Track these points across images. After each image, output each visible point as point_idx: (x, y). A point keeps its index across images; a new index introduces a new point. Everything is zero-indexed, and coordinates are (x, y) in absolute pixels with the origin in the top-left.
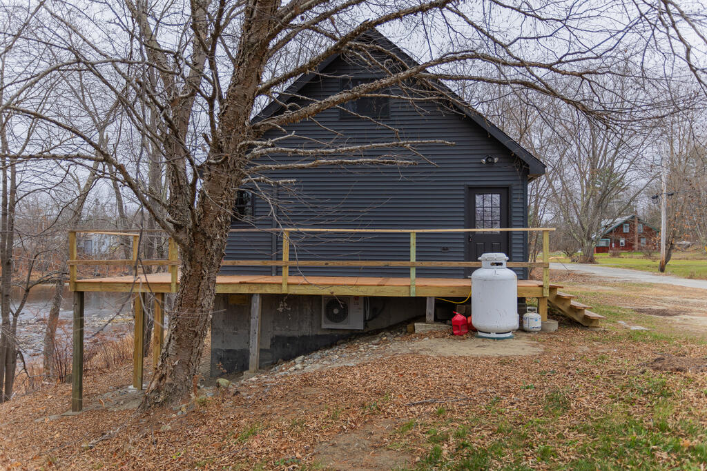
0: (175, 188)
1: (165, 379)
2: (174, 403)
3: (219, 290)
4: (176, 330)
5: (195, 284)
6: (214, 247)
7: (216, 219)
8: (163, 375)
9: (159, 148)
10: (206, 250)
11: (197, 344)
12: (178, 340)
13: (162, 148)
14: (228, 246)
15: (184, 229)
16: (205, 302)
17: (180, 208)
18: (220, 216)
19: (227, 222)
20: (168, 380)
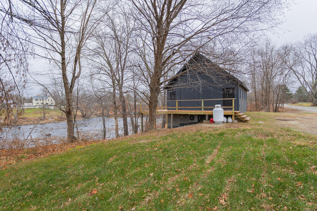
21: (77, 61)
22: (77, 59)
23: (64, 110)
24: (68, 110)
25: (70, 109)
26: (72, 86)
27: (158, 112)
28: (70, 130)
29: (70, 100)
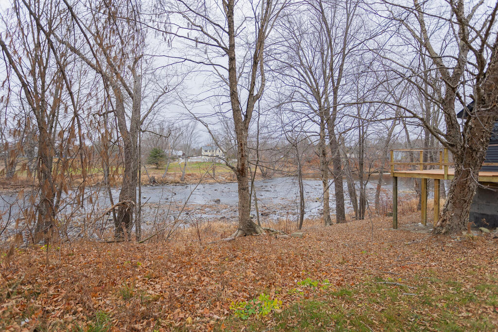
0: (449, 125)
1: (446, 222)
2: (452, 234)
3: (481, 180)
4: (452, 198)
5: (465, 175)
6: (478, 156)
7: (480, 140)
8: (445, 220)
9: (439, 107)
10: (473, 157)
11: (466, 207)
12: (453, 203)
13: (441, 106)
14: (487, 154)
15: (455, 146)
16: (471, 185)
17: (453, 136)
18: (482, 138)
19: (487, 141)
20: (448, 222)
21: (257, 63)
22: (257, 58)
23: (235, 166)
24: (240, 167)
25: (243, 165)
26: (248, 116)
27: (448, 175)
28: (243, 207)
29: (245, 144)
